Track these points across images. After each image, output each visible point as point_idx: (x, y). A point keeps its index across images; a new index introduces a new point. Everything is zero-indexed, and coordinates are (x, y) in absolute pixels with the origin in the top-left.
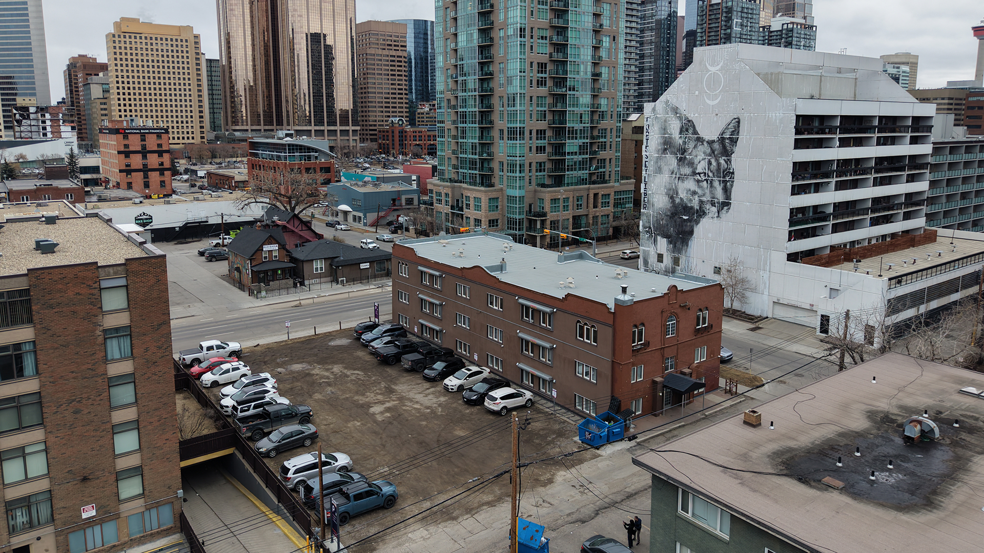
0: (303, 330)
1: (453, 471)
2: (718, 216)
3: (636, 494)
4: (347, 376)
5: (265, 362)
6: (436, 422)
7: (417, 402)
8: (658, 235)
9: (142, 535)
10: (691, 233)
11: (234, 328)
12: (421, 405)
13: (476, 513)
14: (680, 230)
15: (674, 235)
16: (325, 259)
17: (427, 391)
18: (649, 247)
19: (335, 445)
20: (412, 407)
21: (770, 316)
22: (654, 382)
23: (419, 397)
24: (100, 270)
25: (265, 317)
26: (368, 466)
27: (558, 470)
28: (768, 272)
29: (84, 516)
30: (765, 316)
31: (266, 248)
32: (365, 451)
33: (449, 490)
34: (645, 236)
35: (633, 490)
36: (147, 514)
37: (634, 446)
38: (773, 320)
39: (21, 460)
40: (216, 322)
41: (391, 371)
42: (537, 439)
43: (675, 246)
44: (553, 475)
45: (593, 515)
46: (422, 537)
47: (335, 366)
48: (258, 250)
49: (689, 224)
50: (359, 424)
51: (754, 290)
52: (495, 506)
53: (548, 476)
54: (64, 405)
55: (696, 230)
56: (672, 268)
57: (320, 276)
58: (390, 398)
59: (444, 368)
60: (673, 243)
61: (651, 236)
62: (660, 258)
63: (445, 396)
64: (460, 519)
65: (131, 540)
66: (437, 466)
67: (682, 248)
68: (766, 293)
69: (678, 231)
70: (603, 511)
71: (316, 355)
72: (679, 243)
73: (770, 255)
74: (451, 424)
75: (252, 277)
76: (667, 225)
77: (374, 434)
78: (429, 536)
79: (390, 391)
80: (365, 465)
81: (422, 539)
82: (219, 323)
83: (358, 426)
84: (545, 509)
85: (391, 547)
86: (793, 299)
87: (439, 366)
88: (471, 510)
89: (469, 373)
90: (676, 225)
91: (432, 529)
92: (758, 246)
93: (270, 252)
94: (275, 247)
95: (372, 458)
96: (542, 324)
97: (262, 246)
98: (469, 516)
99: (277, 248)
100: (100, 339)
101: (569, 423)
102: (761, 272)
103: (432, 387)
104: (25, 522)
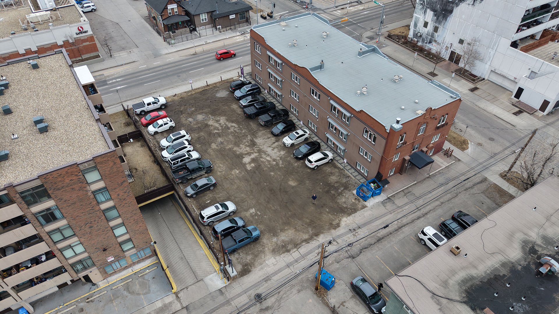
0: (199, 80)
1: (288, 214)
2: (473, 4)
3: (383, 238)
4: (229, 128)
5: (181, 112)
6: (279, 173)
7: (268, 155)
8: (428, 8)
9: (138, 260)
10: (451, 12)
11: (159, 77)
12: (271, 157)
13: (299, 248)
14: (444, 8)
15: (439, 10)
16: (207, 13)
17: (274, 144)
18: (420, 15)
19: (226, 189)
20: (266, 159)
21: (486, 78)
22: (404, 160)
23: (269, 150)
24: (79, 166)
25: (177, 66)
26: (245, 208)
27: (342, 217)
28: (494, 51)
29: (109, 261)
30: (483, 77)
31: (170, 7)
32: (242, 195)
33: (286, 230)
34: (419, 6)
35: (381, 235)
36: (139, 253)
37: (386, 200)
38: (487, 81)
39: (71, 249)
40: (149, 70)
41: (253, 125)
42: (333, 190)
43: (437, 19)
44: (340, 221)
45: (359, 253)
46: (273, 263)
47: (222, 118)
48: (165, 9)
49: (451, 5)
50: (237, 172)
51: (482, 60)
52: (309, 243)
53: (337, 221)
54: (83, 226)
55: (455, 10)
56: (432, 33)
57: (204, 24)
58: (254, 150)
59: (283, 129)
60: (437, 16)
61: (423, 8)
62: (426, 25)
63: (284, 150)
64: (291, 252)
65: (134, 263)
66: (279, 210)
67: (442, 21)
68: (489, 64)
69: (443, 9)
70: (364, 250)
71: (209, 107)
72: (441, 17)
73: (500, 40)
74: (287, 176)
75: (164, 27)
76: (436, 2)
77: (246, 181)
78: (276, 263)
79: (253, 144)
80: (243, 206)
81: (273, 265)
82: (151, 71)
83: (238, 174)
84: (334, 246)
85: (258, 270)
86: (504, 71)
87: (280, 127)
88: (297, 245)
89: (297, 136)
90: (442, 4)
91: (278, 258)
92: (494, 32)
93: (172, 10)
94: (175, 6)
95: (246, 201)
96: (343, 118)
97: (166, 6)
98: (295, 249)
99: (176, 6)
100: (92, 196)
101: (351, 178)
102: (490, 50)
103: (277, 141)
104: (82, 268)
